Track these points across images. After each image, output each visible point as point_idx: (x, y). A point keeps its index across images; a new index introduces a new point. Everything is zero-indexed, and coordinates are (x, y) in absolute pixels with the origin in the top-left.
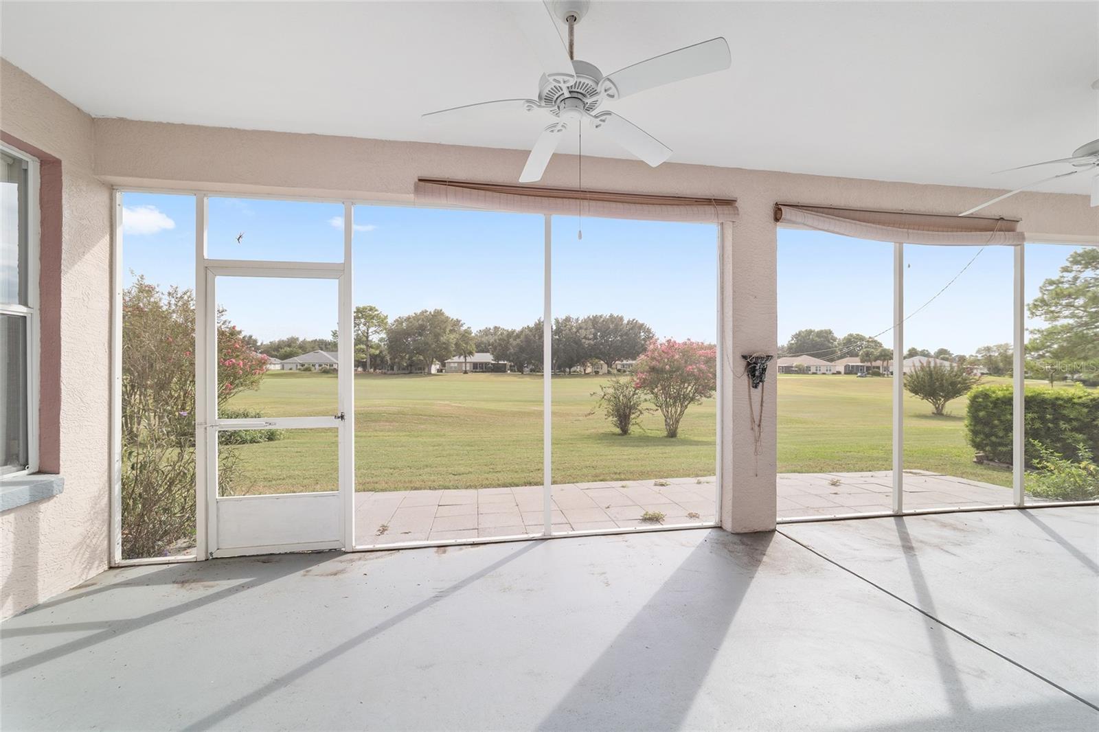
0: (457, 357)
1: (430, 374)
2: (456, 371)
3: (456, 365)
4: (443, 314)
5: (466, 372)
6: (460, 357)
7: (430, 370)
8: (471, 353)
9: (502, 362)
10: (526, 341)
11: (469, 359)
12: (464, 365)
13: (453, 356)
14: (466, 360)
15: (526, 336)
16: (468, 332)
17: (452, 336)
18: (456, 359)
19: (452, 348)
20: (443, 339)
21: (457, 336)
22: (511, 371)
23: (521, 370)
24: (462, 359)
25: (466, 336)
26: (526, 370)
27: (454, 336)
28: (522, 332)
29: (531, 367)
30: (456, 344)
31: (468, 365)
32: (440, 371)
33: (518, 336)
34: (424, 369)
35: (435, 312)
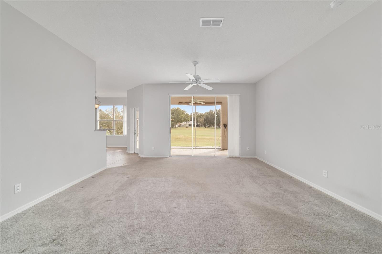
0: (184, 122)
1: (176, 127)
2: (184, 127)
3: (184, 125)
4: (179, 109)
5: (187, 127)
6: (185, 122)
7: (176, 126)
8: (188, 121)
9: (199, 124)
10: (206, 117)
11: (188, 123)
12: (186, 125)
13: (183, 122)
14: (187, 123)
15: (207, 116)
16: (187, 114)
17: (182, 116)
18: (184, 123)
19: (183, 119)
20: (180, 117)
21: (184, 115)
22: (202, 127)
23: (205, 127)
24: (186, 123)
25: (187, 116)
26: (207, 126)
27: (183, 115)
28: (205, 114)
29: (208, 125)
30: (184, 118)
31: (188, 125)
32: (179, 127)
33: (204, 115)
34: (174, 126)
35: (177, 108)
